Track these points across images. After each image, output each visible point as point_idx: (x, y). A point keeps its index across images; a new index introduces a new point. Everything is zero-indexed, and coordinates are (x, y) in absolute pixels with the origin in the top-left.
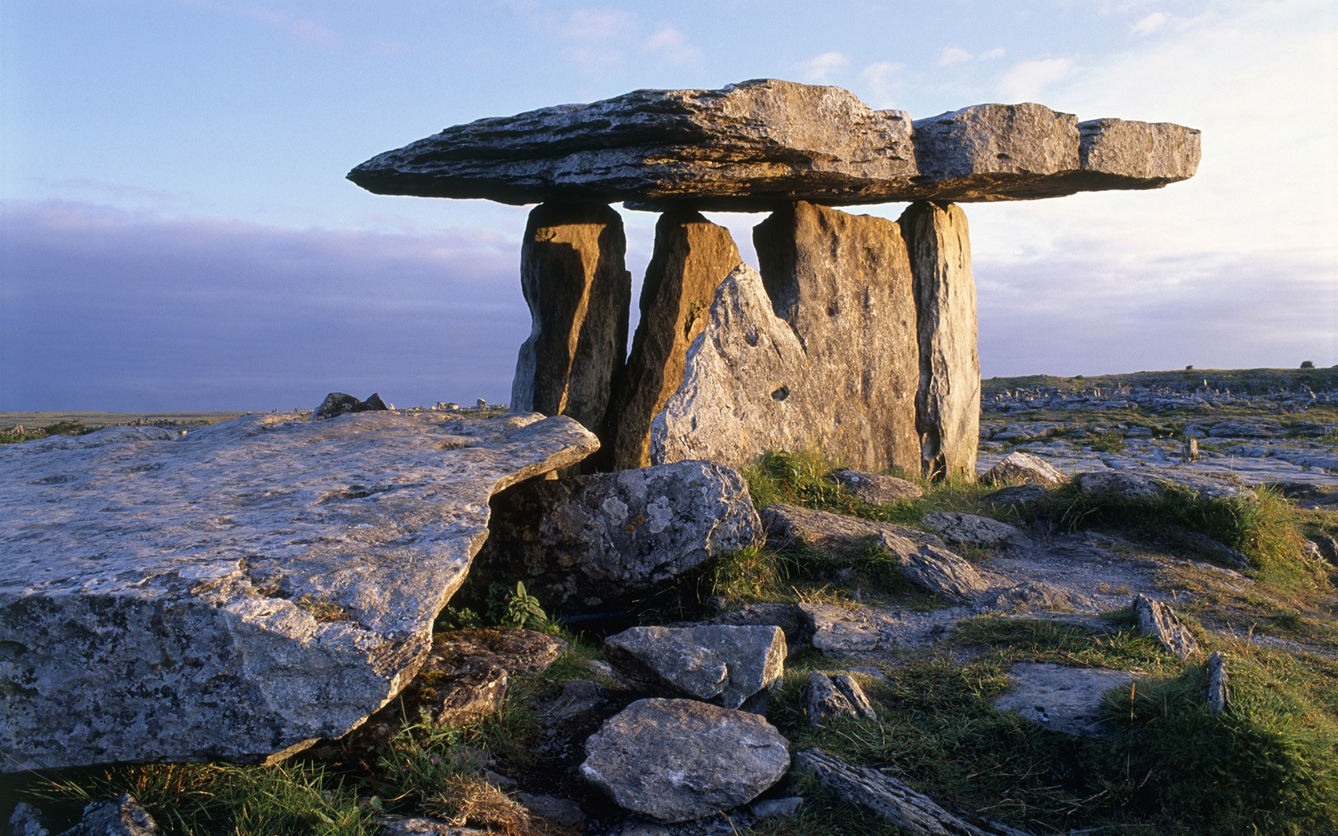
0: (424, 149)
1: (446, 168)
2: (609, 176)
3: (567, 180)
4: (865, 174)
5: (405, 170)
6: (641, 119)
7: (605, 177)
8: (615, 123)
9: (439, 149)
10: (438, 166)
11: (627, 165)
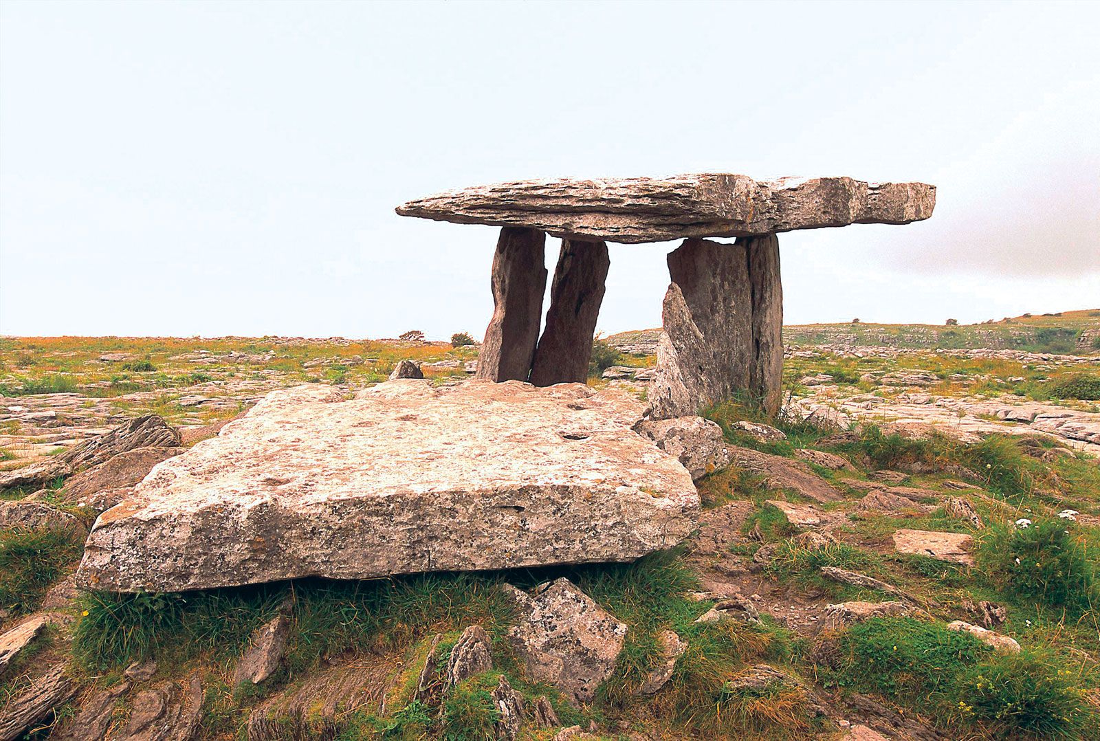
0: (478, 201)
1: (494, 215)
2: (619, 234)
3: (585, 232)
4: (756, 230)
5: (461, 213)
6: (646, 202)
7: (616, 234)
8: (629, 202)
9: (491, 203)
10: (487, 213)
11: (631, 227)
